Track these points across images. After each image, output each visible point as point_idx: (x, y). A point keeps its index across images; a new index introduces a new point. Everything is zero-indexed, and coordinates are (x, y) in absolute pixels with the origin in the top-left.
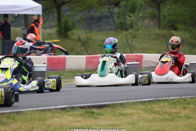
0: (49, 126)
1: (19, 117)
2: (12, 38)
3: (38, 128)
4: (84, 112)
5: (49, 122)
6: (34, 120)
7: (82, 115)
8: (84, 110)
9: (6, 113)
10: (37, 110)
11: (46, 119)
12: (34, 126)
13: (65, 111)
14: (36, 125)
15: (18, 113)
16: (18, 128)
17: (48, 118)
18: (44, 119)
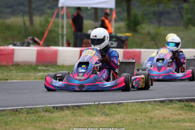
0: (152, 118)
1: (121, 108)
2: (84, 31)
3: (141, 119)
4: (183, 105)
5: (152, 114)
6: (136, 112)
7: (182, 108)
8: (182, 103)
9: (108, 104)
10: (137, 102)
11: (148, 111)
12: (138, 118)
13: (164, 103)
14: (139, 116)
15: (118, 104)
16: (122, 119)
17: (150, 110)
18: (146, 111)
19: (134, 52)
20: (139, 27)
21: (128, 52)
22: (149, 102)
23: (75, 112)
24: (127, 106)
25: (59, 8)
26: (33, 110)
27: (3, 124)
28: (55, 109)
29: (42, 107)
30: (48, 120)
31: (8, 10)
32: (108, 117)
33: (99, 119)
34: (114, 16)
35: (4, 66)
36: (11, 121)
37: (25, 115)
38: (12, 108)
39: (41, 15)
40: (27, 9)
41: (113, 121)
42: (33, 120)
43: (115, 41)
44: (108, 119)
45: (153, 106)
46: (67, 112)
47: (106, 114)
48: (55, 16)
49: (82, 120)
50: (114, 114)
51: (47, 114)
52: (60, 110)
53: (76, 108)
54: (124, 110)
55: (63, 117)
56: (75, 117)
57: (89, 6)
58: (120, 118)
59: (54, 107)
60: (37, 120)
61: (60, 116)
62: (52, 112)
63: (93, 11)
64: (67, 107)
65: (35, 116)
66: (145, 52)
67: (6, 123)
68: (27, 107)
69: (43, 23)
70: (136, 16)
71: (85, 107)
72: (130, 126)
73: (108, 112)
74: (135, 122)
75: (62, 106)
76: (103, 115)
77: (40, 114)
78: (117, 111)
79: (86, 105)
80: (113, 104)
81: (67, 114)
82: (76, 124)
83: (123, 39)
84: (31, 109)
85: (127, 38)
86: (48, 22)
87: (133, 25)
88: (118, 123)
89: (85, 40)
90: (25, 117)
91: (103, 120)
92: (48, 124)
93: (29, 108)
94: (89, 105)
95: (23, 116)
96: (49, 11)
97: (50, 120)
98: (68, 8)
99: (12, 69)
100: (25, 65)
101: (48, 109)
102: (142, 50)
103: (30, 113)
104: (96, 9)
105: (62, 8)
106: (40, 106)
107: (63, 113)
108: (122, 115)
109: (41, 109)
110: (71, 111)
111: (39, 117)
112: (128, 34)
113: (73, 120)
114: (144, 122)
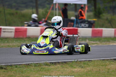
0: (109, 69)
2: (69, 18)
3: (103, 70)
5: (109, 67)
6: (99, 65)
9: (83, 61)
10: (100, 60)
11: (107, 65)
12: (100, 69)
14: (101, 68)
15: (89, 61)
16: (91, 70)
17: (108, 65)
18: (105, 65)
19: (98, 30)
20: (101, 15)
21: (95, 30)
22: (107, 60)
23: (63, 65)
24: (94, 62)
25: (54, 4)
26: (38, 65)
27: (20, 73)
28: (51, 64)
29: (43, 63)
30: (47, 70)
31: (23, 5)
32: (83, 68)
33: (78, 70)
34: (86, 9)
35: (21, 38)
36: (25, 71)
37: (33, 67)
38: (26, 63)
39: (43, 8)
40: (34, 4)
41: (86, 71)
42: (38, 70)
43: (87, 24)
44: (83, 70)
45: (110, 62)
46: (59, 65)
47: (82, 67)
48: (51, 9)
49: (67, 70)
50: (86, 67)
51: (46, 67)
52: (54, 64)
53: (64, 63)
54: (92, 65)
55: (56, 69)
56: (63, 69)
57: (72, 3)
58: (90, 69)
59: (51, 63)
60: (40, 70)
61: (54, 68)
62: (50, 66)
63: (74, 6)
64: (59, 62)
65: (40, 68)
66: (105, 30)
67: (22, 72)
68: (34, 63)
69: (44, 13)
70: (99, 9)
71: (69, 62)
72: (96, 74)
73: (83, 65)
74: (99, 72)
75: (55, 62)
76: (80, 67)
77: (42, 66)
78: (88, 65)
79: (70, 62)
80: (86, 61)
81: (59, 67)
82: (64, 73)
83: (92, 22)
84: (37, 64)
85: (94, 22)
86: (47, 12)
87: (98, 14)
88: (89, 72)
89: (69, 23)
90: (33, 68)
91: (80, 71)
92: (47, 72)
93: (36, 63)
94: (71, 61)
95: (32, 68)
96: (48, 6)
97: (48, 70)
98: (59, 4)
99: (26, 40)
100: (33, 38)
101: (47, 64)
102: (103, 29)
103: (36, 66)
104: (76, 5)
105: (56, 4)
106: (42, 62)
107: (56, 66)
108: (91, 68)
109: (43, 64)
110: (61, 65)
111: (42, 68)
112: (95, 20)
113: (62, 70)
114: (104, 71)
